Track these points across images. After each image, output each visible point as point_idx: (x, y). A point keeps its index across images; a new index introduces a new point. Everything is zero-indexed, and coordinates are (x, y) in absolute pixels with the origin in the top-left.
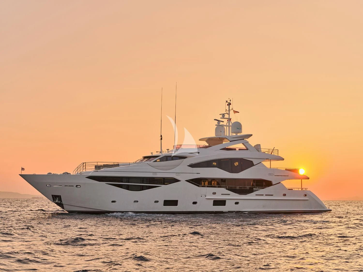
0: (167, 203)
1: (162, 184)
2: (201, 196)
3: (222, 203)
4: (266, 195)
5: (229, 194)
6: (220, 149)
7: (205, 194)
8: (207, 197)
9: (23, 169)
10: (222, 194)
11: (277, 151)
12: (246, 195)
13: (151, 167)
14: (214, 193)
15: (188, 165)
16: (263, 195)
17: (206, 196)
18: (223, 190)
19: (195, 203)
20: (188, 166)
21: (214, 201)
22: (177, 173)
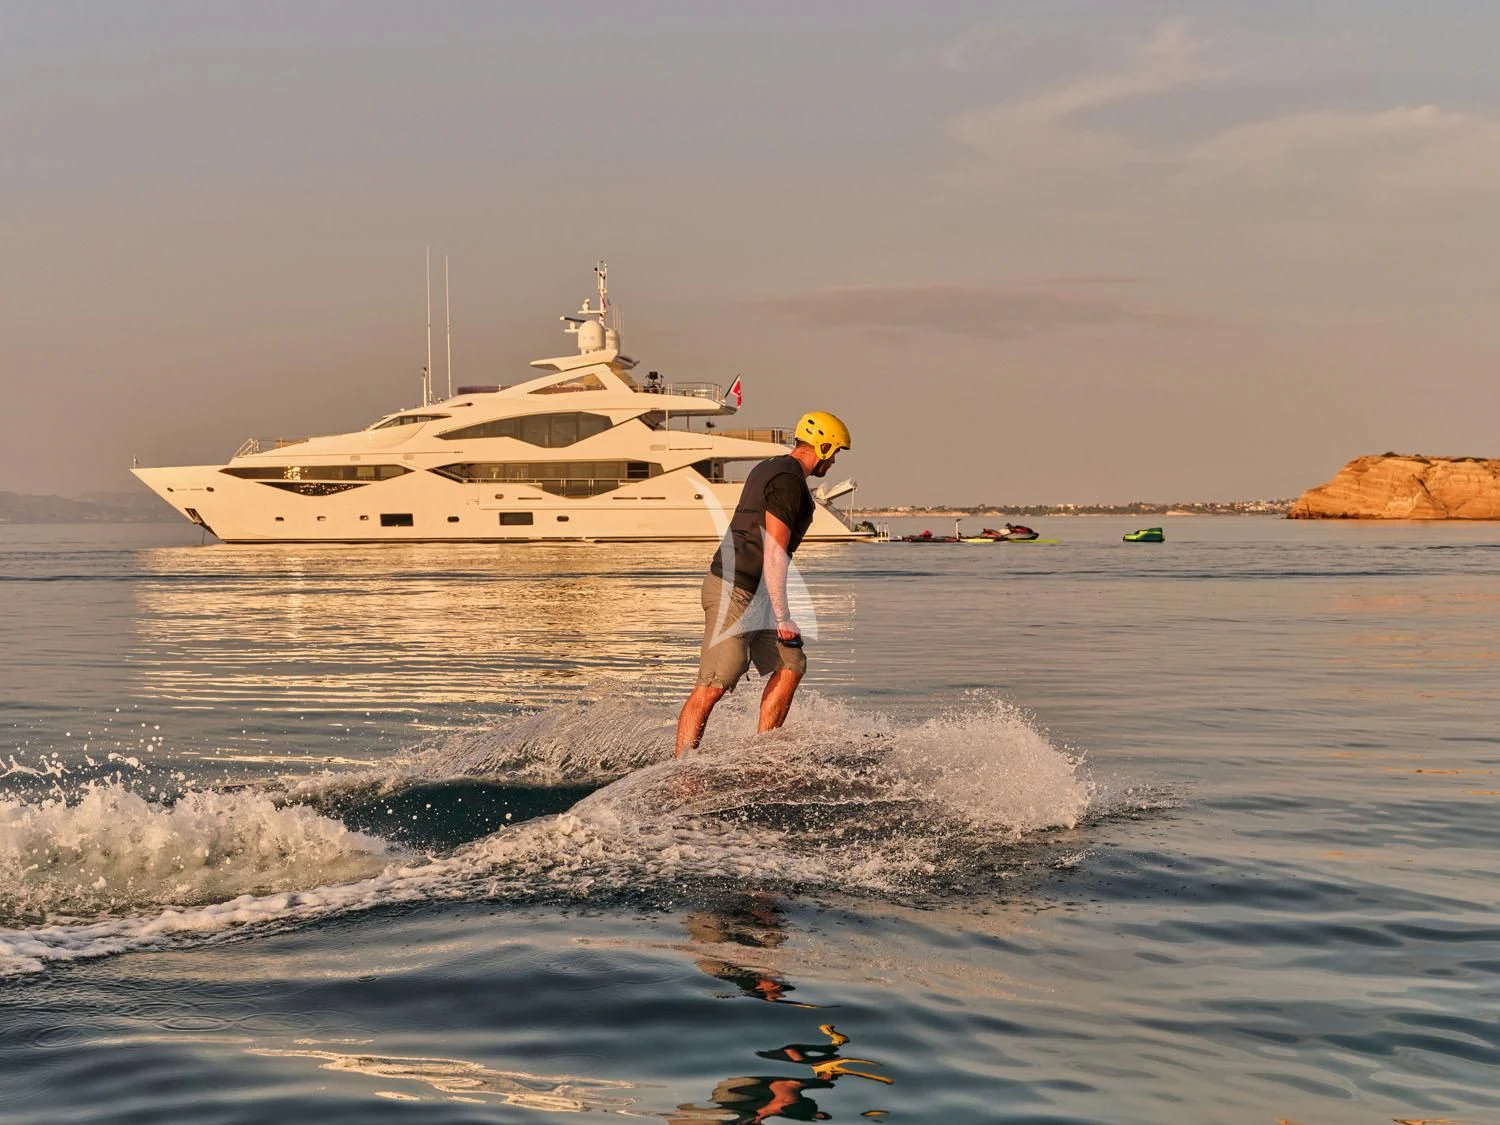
0: (388, 520)
1: (374, 479)
2: (469, 504)
3: (526, 519)
4: (642, 498)
5: (540, 499)
6: (528, 393)
7: (477, 498)
8: (484, 506)
10: (520, 499)
12: (587, 497)
14: (499, 497)
16: (635, 498)
17: (480, 503)
18: (525, 489)
19: (453, 519)
20: (436, 436)
21: (502, 514)
22: (408, 456)
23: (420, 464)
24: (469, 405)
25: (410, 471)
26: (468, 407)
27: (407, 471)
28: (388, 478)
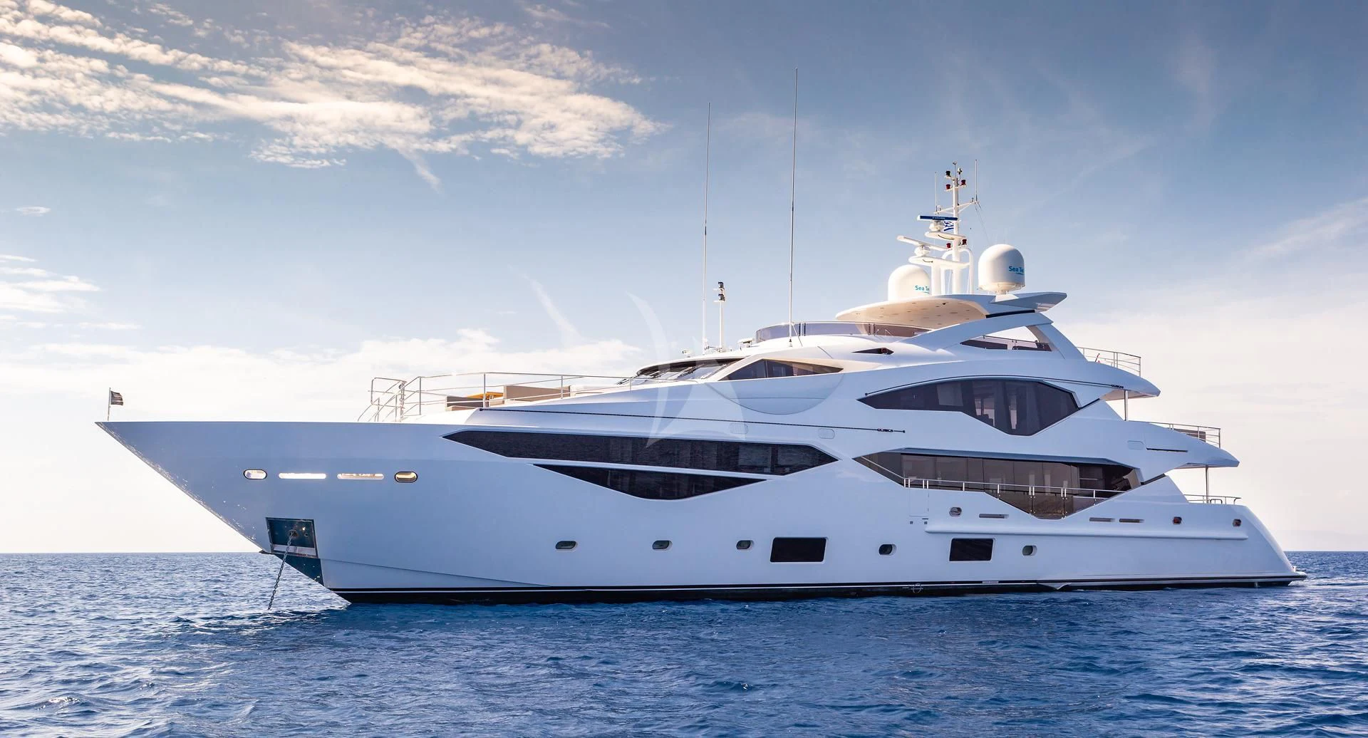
0: (786, 549)
1: (768, 470)
2: (911, 523)
4: (1122, 521)
5: (1003, 516)
6: (963, 343)
7: (925, 515)
8: (931, 527)
9: (116, 399)
10: (982, 516)
11: (1137, 361)
12: (1059, 518)
13: (722, 399)
14: (956, 511)
15: (860, 397)
16: (1109, 520)
17: (926, 523)
18: (984, 501)
19: (886, 549)
20: (859, 400)
21: (955, 542)
23: (843, 447)
25: (829, 459)
27: (825, 459)
28: (794, 470)
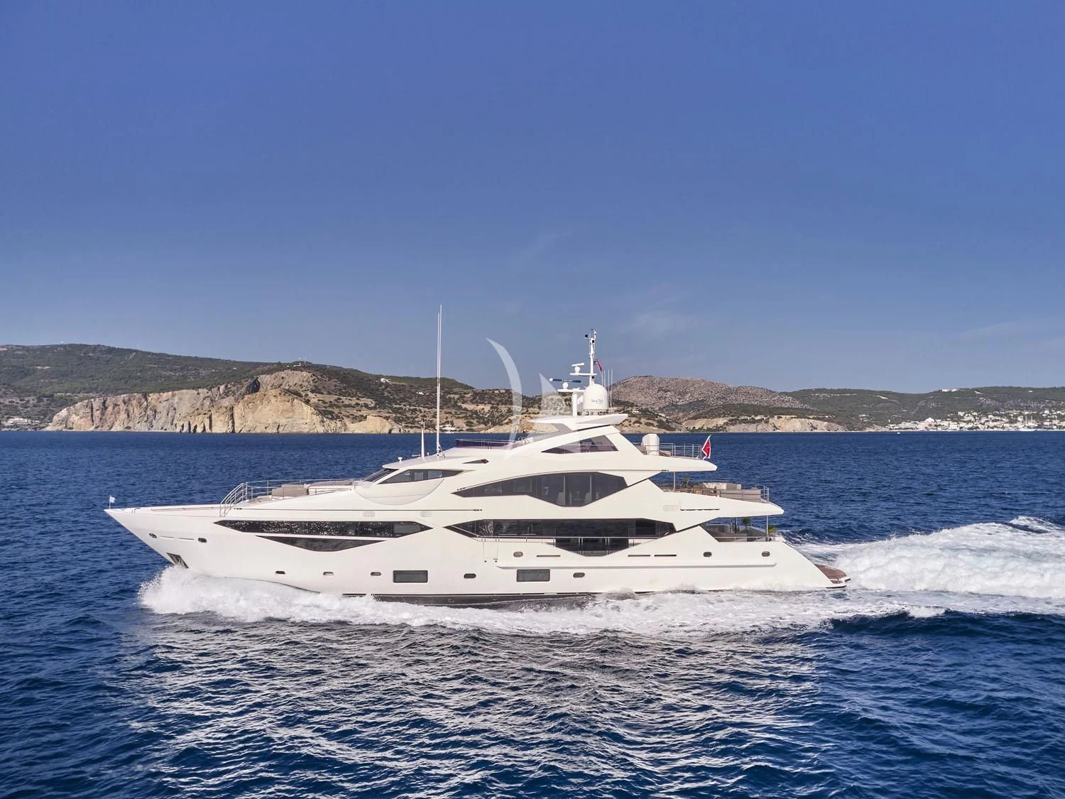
0: (400, 576)
2: (486, 561)
4: (656, 556)
5: (556, 556)
7: (495, 557)
8: (500, 564)
10: (538, 556)
12: (603, 556)
14: (518, 555)
15: (453, 492)
16: (647, 556)
17: (496, 562)
18: (544, 547)
19: (470, 576)
21: (519, 571)
22: (424, 511)
23: (436, 521)
24: (484, 461)
25: (427, 528)
26: (483, 464)
27: (424, 528)
28: (403, 535)
